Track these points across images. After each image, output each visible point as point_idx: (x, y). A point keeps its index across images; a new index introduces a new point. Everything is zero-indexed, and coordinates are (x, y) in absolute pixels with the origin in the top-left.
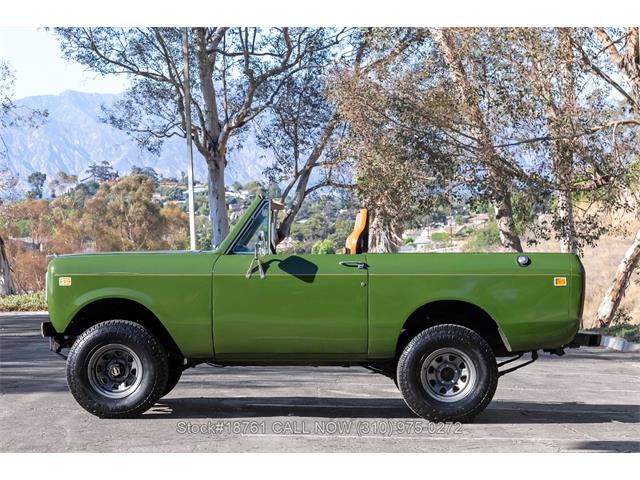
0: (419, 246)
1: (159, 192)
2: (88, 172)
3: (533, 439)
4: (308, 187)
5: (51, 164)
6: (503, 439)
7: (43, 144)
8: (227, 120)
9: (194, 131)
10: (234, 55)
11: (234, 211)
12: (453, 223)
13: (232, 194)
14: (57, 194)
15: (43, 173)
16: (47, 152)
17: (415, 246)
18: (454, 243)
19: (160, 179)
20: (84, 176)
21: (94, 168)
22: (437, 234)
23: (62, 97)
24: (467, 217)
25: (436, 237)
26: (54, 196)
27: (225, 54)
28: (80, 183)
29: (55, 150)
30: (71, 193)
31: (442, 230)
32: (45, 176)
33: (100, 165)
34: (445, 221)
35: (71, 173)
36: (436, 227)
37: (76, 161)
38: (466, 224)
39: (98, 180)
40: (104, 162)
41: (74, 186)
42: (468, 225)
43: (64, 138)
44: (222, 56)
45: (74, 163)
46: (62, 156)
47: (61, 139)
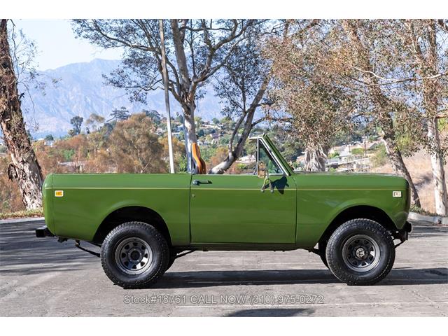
0: (343, 158)
1: (161, 127)
2: (111, 115)
3: (386, 303)
4: (253, 121)
5: (86, 110)
6: (364, 304)
7: (80, 96)
8: (195, 76)
9: (171, 85)
10: (198, 30)
11: (214, 138)
12: (367, 141)
13: (212, 127)
14: (91, 130)
15: (80, 117)
16: (83, 102)
17: (340, 158)
18: (368, 155)
19: (162, 118)
20: (109, 118)
21: (116, 112)
22: (355, 149)
23: (92, 63)
24: (376, 136)
25: (354, 152)
26: (88, 132)
27: (192, 30)
28: (106, 122)
29: (89, 100)
30: (101, 130)
31: (359, 146)
32: (82, 119)
33: (120, 110)
34: (361, 140)
35: (100, 115)
36: (355, 144)
37: (104, 108)
38: (375, 142)
39: (118, 121)
40: (122, 108)
41: (102, 125)
42: (377, 142)
43: (95, 93)
44: (189, 31)
45: (102, 109)
46: (94, 104)
47: (93, 93)
